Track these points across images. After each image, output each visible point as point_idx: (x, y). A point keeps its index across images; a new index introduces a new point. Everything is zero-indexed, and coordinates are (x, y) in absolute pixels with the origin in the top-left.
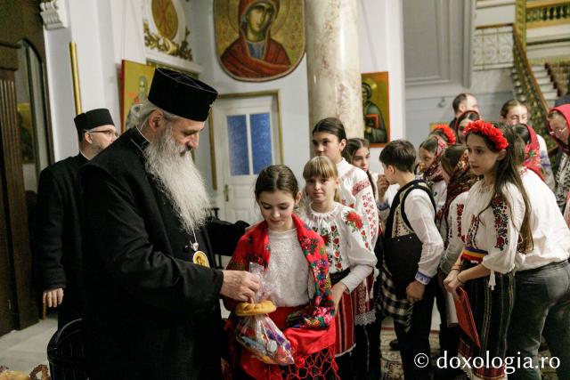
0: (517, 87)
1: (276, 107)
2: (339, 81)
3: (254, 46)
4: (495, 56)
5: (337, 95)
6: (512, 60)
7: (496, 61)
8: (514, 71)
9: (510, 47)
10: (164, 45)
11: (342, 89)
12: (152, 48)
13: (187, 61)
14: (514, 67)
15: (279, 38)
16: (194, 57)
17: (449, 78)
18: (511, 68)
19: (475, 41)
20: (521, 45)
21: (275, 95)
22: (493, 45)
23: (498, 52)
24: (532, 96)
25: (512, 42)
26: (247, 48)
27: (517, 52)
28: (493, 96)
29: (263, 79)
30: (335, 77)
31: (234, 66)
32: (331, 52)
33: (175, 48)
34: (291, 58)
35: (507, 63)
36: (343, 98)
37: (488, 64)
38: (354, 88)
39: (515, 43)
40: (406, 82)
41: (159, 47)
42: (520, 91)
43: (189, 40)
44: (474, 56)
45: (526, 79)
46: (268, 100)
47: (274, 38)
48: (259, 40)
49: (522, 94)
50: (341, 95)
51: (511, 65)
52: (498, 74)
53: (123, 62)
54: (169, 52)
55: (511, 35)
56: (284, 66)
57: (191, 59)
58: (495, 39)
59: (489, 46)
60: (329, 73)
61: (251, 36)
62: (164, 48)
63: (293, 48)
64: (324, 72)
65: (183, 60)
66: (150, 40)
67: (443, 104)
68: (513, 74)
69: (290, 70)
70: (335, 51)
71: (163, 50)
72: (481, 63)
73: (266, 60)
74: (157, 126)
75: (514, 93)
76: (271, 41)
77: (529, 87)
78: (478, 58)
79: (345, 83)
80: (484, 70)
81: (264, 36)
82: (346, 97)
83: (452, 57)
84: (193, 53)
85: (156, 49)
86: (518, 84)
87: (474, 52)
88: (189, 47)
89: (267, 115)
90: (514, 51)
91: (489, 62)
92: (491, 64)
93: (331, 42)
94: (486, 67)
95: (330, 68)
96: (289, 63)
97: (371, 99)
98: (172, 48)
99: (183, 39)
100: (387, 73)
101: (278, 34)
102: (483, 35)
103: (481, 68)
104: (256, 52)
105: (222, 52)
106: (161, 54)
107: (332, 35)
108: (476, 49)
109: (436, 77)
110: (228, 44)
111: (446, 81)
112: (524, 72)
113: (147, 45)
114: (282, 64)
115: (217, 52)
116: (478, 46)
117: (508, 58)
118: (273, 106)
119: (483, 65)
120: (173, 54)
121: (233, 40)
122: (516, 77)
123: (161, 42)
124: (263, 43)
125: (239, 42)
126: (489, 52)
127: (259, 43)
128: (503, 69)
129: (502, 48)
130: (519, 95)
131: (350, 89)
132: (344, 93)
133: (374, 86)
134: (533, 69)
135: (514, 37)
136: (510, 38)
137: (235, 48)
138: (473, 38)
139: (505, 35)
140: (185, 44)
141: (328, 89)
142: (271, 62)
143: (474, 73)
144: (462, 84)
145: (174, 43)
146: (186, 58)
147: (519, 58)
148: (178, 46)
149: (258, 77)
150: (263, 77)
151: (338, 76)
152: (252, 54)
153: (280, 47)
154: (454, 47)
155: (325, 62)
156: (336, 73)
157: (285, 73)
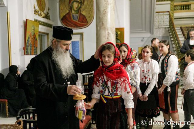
0: (170, 35)
1: (82, 39)
2: (108, 31)
3: (74, 16)
4: (163, 23)
5: (107, 36)
6: (169, 25)
7: (163, 25)
8: (169, 29)
9: (168, 20)
10: (40, 14)
11: (109, 34)
12: (36, 15)
13: (48, 20)
14: (169, 28)
15: (84, 13)
16: (51, 18)
17: (146, 30)
18: (168, 28)
19: (155, 17)
20: (172, 19)
21: (81, 34)
22: (162, 19)
23: (164, 22)
24: (175, 39)
25: (169, 18)
26: (72, 16)
27: (170, 22)
28: (162, 38)
29: (77, 28)
30: (106, 29)
31: (66, 23)
32: (105, 21)
33: (44, 15)
34: (88, 21)
35: (167, 26)
36: (109, 37)
37: (160, 26)
38: (113, 34)
39: (170, 19)
40: (130, 31)
41: (38, 14)
42: (171, 36)
43: (49, 12)
44: (155, 23)
45: (174, 32)
46: (79, 36)
47: (82, 13)
48: (76, 14)
49: (172, 37)
50: (108, 36)
51: (168, 27)
52: (164, 30)
53: (27, 20)
54: (42, 16)
55: (168, 16)
56: (85, 24)
57: (50, 19)
58: (163, 17)
59: (160, 19)
60: (104, 28)
61: (73, 12)
62: (40, 15)
63: (89, 17)
64: (103, 27)
65: (47, 20)
66: (36, 12)
67: (143, 40)
68: (169, 30)
69: (88, 25)
70: (106, 20)
71: (40, 16)
72: (158, 25)
73: (78, 21)
74: (55, 44)
75: (169, 37)
76: (81, 14)
77: (174, 35)
78: (156, 24)
79: (110, 32)
80: (158, 28)
81: (78, 12)
82: (110, 37)
83: (147, 23)
84: (51, 17)
85: (37, 15)
86: (171, 34)
87: (155, 21)
88: (49, 15)
89: (78, 42)
90: (170, 21)
91: (160, 25)
92: (161, 26)
93: (105, 17)
94: (159, 27)
95: (104, 26)
96: (87, 23)
97: (118, 38)
98: (43, 15)
99: (47, 12)
100: (124, 28)
101: (84, 12)
102: (158, 15)
103: (157, 27)
104: (75, 18)
105: (62, 17)
106: (39, 17)
107: (106, 15)
108: (155, 20)
109: (141, 30)
110: (64, 14)
111: (145, 31)
112: (173, 30)
113: (34, 14)
114: (85, 23)
115: (60, 17)
116: (156, 19)
117: (167, 24)
118: (80, 38)
119: (158, 26)
120: (43, 17)
121: (66, 13)
122: (170, 31)
123: (39, 13)
124: (78, 15)
125: (68, 14)
126: (160, 22)
127: (76, 15)
128: (166, 28)
129: (165, 20)
130: (171, 38)
131: (112, 34)
132: (109, 35)
133: (119, 33)
134: (176, 29)
135: (169, 16)
136: (168, 17)
137: (67, 16)
138: (155, 16)
139: (166, 16)
140: (48, 13)
141: (104, 33)
142: (80, 22)
143: (155, 29)
144: (150, 33)
145: (44, 13)
146: (48, 19)
147: (171, 25)
148: (45, 14)
149: (75, 27)
150: (77, 27)
151: (107, 29)
152: (73, 18)
153: (84, 17)
154: (148, 19)
155: (103, 24)
156: (106, 28)
157: (86, 26)
